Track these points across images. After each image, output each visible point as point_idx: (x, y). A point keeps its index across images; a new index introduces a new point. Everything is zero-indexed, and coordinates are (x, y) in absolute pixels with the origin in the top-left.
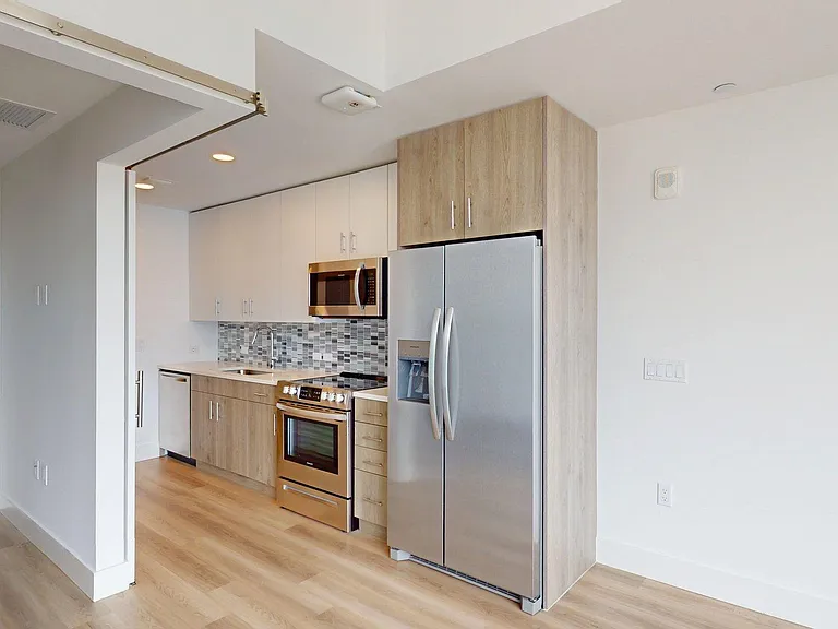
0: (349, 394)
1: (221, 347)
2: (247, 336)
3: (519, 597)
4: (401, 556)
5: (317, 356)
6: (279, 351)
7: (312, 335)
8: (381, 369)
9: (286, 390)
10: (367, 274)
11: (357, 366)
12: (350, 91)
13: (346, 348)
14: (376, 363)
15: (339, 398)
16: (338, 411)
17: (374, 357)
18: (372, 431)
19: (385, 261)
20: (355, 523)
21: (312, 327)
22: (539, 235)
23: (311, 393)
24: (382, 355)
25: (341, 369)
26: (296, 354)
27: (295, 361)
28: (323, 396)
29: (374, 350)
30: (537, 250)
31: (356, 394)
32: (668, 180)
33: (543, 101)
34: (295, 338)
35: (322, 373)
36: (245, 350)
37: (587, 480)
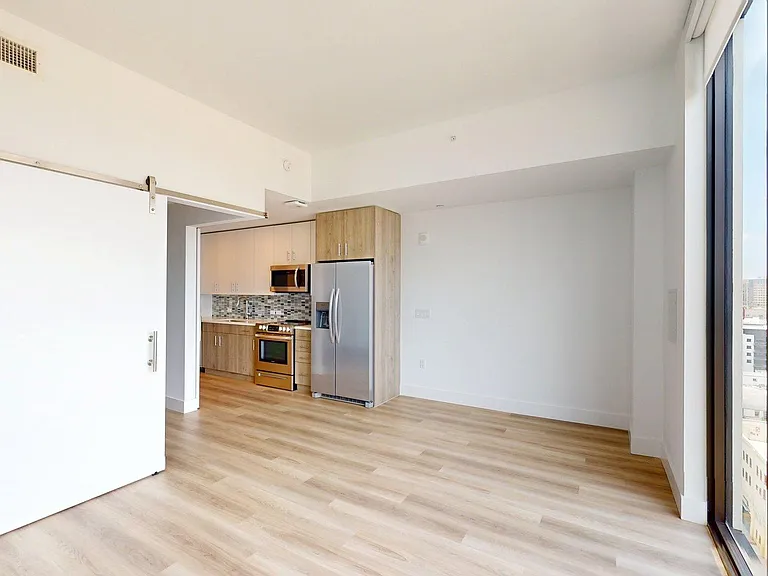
0: (292, 328)
1: (214, 309)
2: (231, 302)
3: (364, 402)
4: (317, 395)
5: (272, 312)
6: (251, 310)
7: (269, 301)
8: (307, 317)
9: (260, 327)
10: (301, 273)
11: (294, 317)
12: (297, 203)
13: (289, 308)
14: (304, 315)
15: (288, 329)
16: (288, 335)
17: (303, 312)
18: (304, 344)
19: (309, 266)
20: (295, 386)
21: (270, 297)
22: (372, 260)
23: (274, 328)
24: (308, 311)
25: (286, 318)
26: (260, 312)
27: (260, 315)
28: (280, 329)
29: (303, 308)
30: (371, 267)
31: (296, 328)
32: (424, 238)
33: (374, 207)
34: (260, 303)
35: (275, 320)
36: (230, 310)
37: (395, 359)
